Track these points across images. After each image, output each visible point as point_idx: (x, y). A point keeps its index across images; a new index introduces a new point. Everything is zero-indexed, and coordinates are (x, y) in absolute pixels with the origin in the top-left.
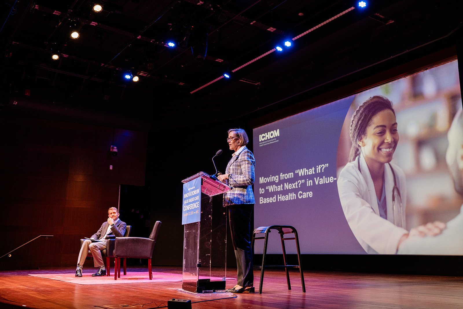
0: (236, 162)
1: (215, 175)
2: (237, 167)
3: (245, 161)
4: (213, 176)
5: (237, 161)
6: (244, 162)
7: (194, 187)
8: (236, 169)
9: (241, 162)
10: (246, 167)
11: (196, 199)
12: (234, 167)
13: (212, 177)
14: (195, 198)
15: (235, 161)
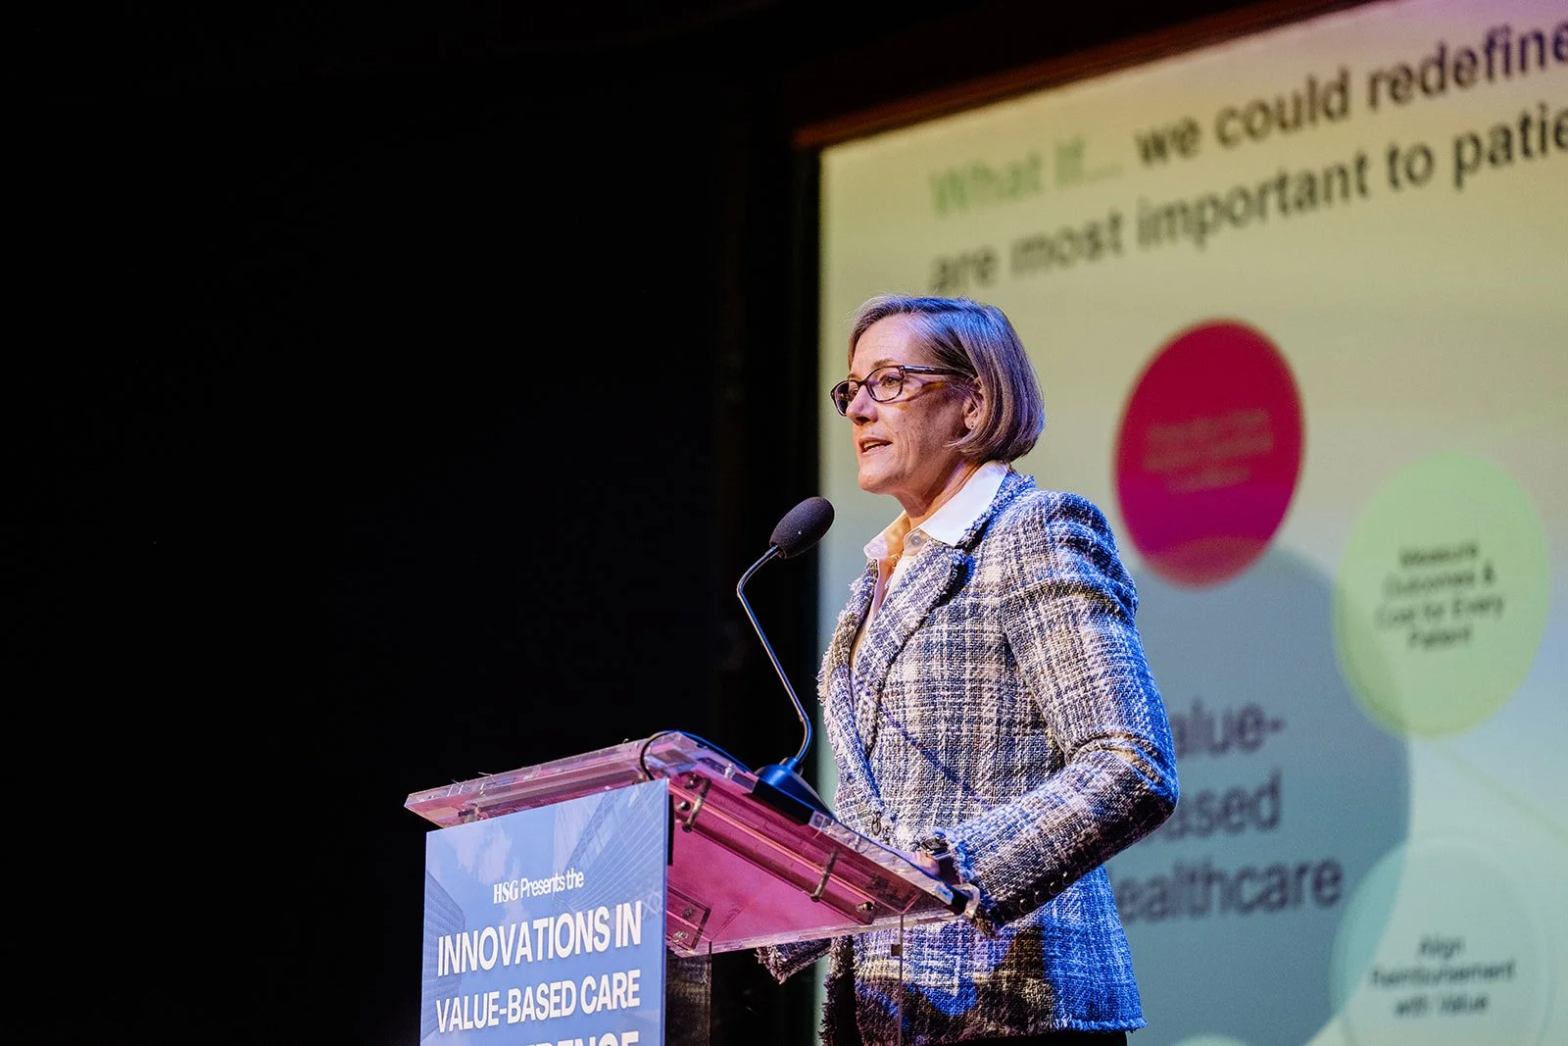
0: (957, 616)
1: (796, 769)
2: (968, 665)
3: (1061, 589)
4: (779, 774)
5: (965, 601)
6: (1047, 609)
7: (577, 879)
8: (956, 682)
9: (1012, 608)
10: (1088, 648)
11: (602, 1000)
12: (938, 668)
13: (772, 781)
14: (591, 994)
15: (942, 600)
